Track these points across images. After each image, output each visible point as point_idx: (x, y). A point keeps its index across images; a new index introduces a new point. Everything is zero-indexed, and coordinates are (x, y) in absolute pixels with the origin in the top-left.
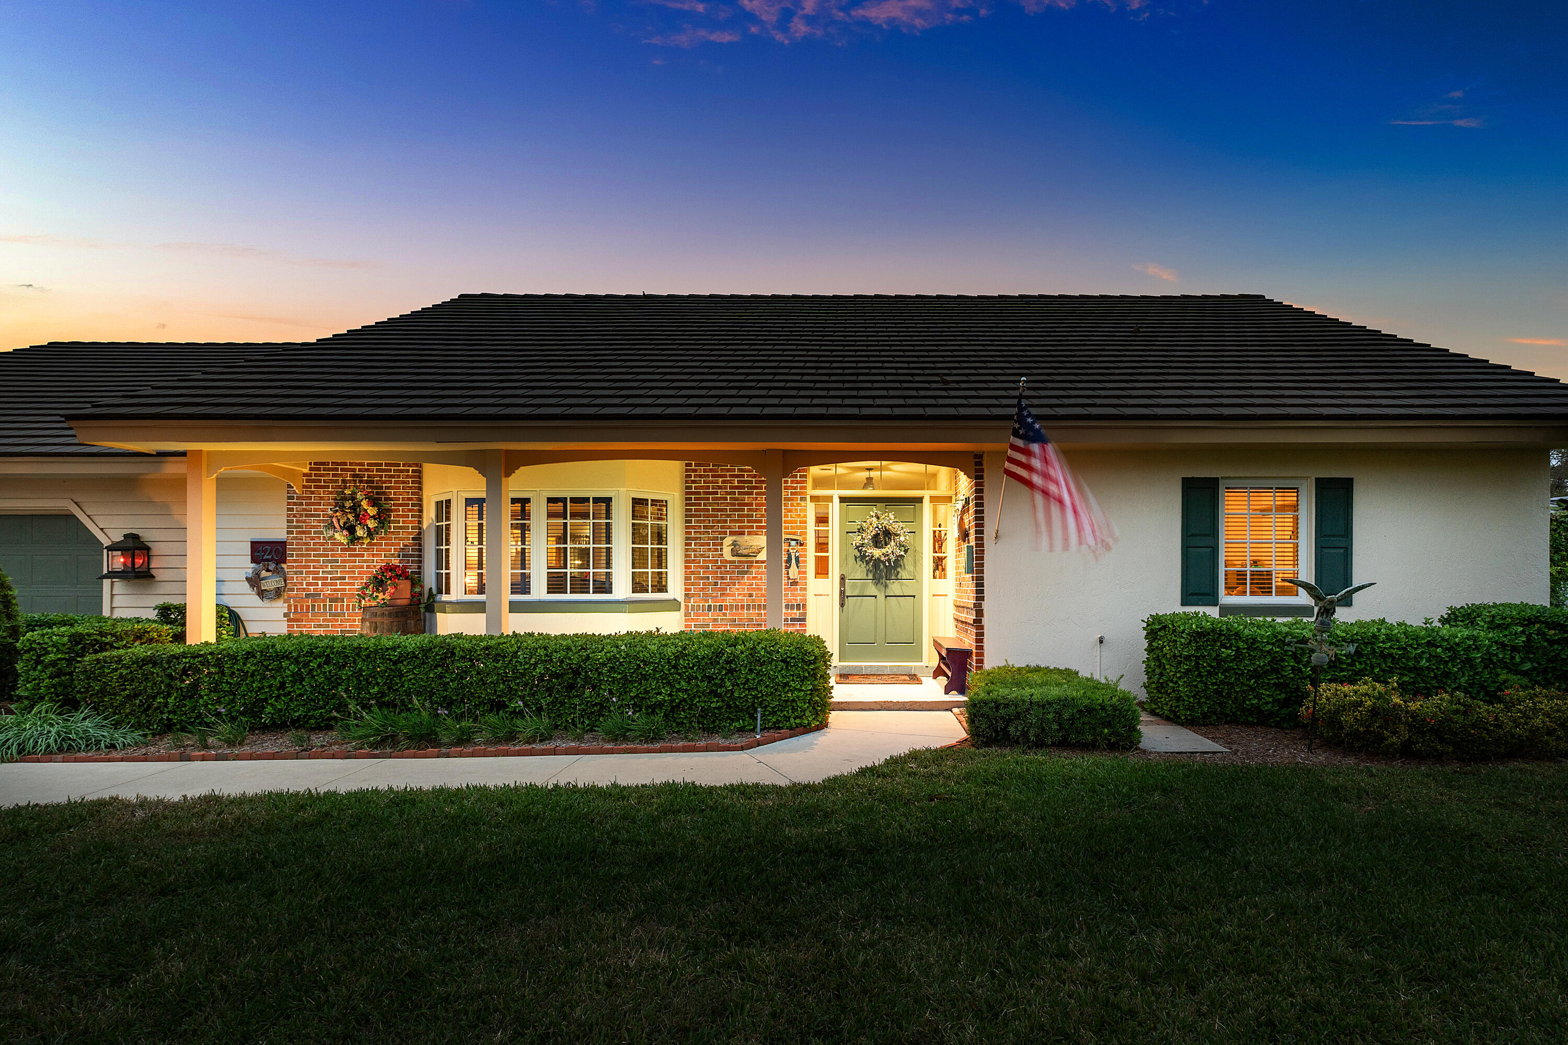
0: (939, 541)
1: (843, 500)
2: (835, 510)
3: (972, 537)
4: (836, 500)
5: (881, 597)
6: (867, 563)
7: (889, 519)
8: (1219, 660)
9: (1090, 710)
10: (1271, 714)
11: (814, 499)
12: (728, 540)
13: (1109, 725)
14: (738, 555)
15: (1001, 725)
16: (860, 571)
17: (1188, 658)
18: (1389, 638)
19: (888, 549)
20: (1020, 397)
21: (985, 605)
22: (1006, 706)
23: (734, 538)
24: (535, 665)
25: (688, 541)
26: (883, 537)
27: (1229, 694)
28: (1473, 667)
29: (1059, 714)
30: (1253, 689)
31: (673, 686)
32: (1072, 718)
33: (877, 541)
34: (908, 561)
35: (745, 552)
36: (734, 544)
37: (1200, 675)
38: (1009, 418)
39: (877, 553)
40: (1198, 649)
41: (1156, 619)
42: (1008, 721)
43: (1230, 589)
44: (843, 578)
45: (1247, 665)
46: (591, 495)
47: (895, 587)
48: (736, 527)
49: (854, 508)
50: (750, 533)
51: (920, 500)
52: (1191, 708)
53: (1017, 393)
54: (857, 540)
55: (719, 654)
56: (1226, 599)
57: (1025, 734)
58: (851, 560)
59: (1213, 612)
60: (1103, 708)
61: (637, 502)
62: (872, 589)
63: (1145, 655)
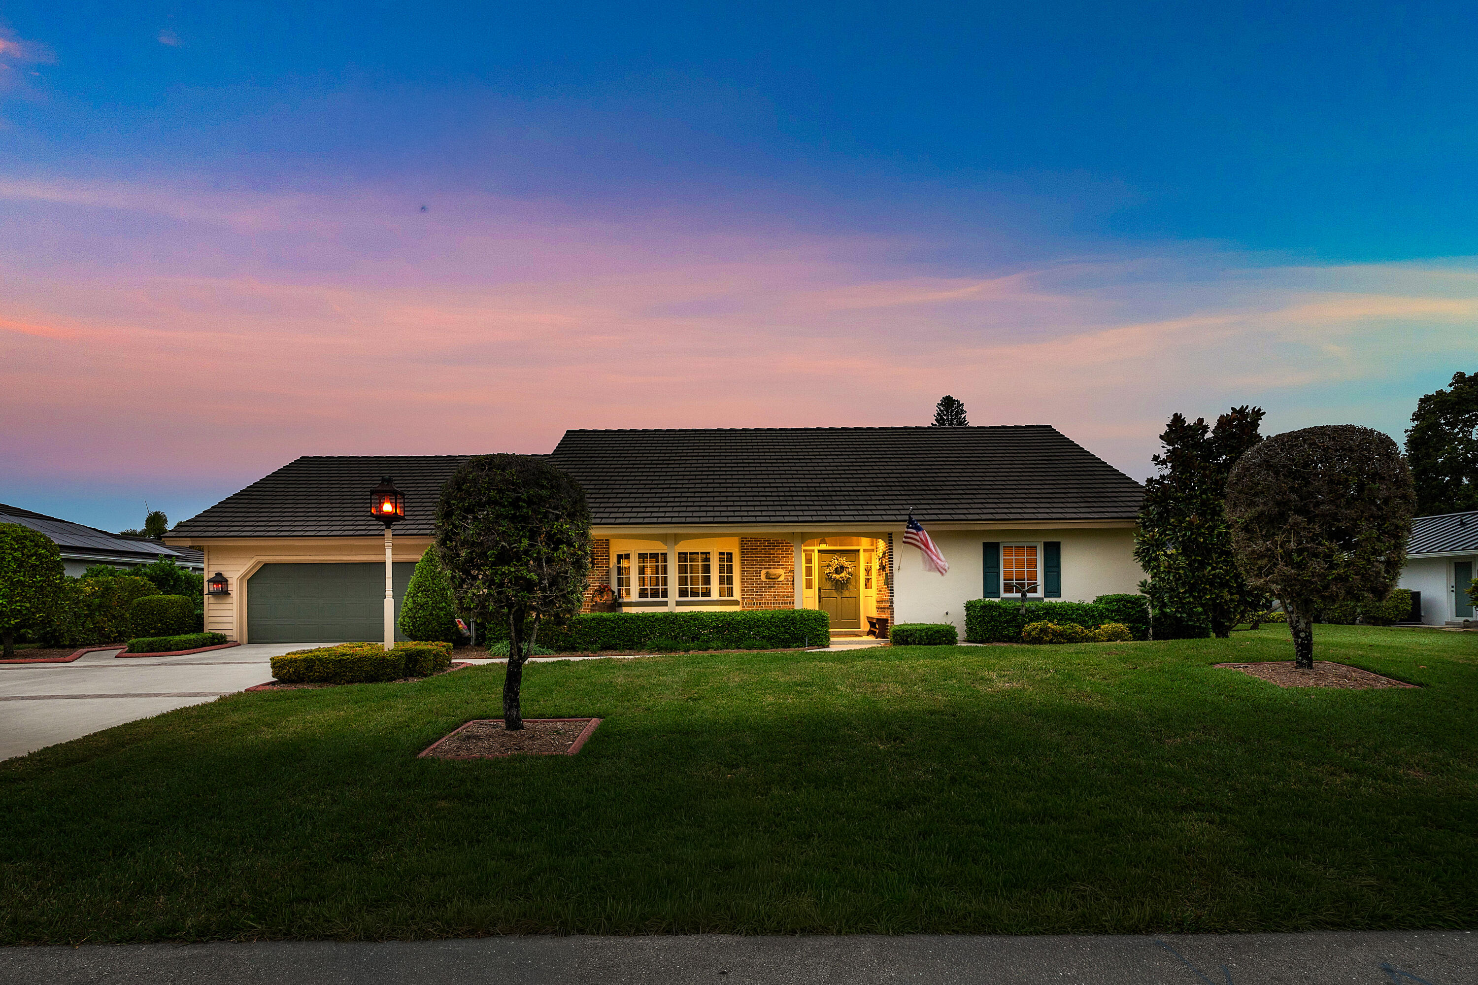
0: (868, 571)
1: (819, 551)
2: (815, 557)
3: (887, 569)
4: (816, 552)
5: (839, 598)
6: (832, 581)
7: (844, 561)
8: (992, 616)
9: (938, 632)
10: (1013, 637)
11: (804, 551)
12: (764, 572)
13: (945, 636)
14: (770, 579)
15: (905, 638)
16: (828, 586)
17: (980, 616)
18: (1061, 607)
19: (843, 575)
20: (909, 515)
21: (894, 599)
22: (907, 631)
23: (767, 570)
24: (711, 622)
25: (743, 572)
26: (841, 569)
27: (997, 630)
28: (1095, 618)
29: (926, 633)
30: (1006, 628)
31: (769, 630)
32: (932, 634)
33: (837, 571)
34: (853, 581)
35: (773, 577)
36: (767, 573)
37: (985, 623)
38: (905, 521)
39: (838, 576)
40: (984, 612)
41: (969, 602)
42: (908, 637)
43: (1006, 591)
44: (820, 589)
45: (1003, 619)
46: (700, 551)
47: (846, 593)
48: (767, 565)
49: (825, 556)
50: (774, 568)
51: (858, 551)
52: (981, 636)
53: (908, 512)
54: (827, 571)
55: (788, 617)
56: (1003, 595)
57: (914, 641)
58: (824, 580)
59: (997, 600)
60: (943, 631)
61: (721, 554)
62: (835, 595)
63: (966, 618)
